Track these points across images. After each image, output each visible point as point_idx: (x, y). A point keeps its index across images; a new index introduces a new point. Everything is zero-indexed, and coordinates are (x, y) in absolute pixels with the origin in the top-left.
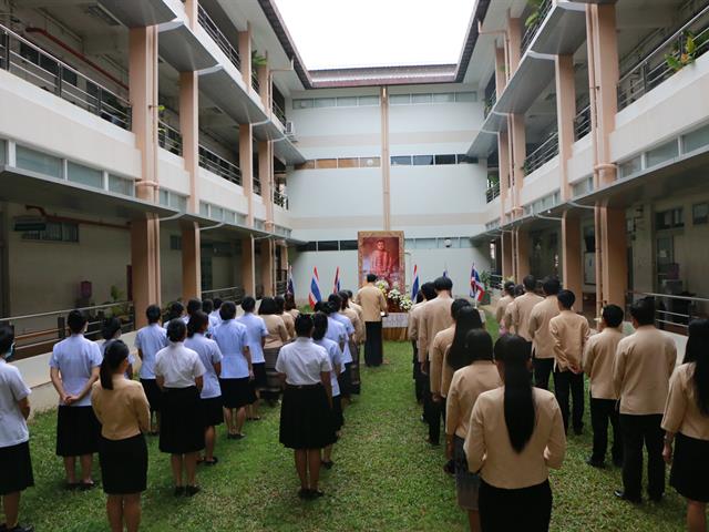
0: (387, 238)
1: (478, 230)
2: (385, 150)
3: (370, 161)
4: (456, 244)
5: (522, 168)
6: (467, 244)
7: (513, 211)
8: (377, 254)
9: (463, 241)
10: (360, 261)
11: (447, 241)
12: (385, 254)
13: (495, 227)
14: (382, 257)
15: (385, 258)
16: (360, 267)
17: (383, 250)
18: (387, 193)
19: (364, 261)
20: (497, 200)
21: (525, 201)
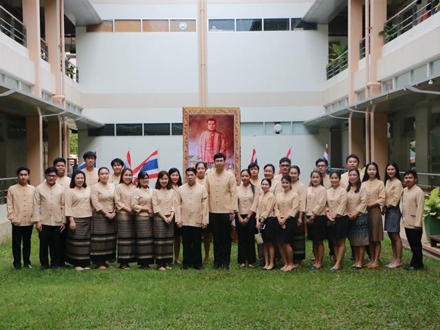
0: (219, 116)
1: (315, 113)
2: (202, 11)
3: (183, 25)
4: (287, 129)
5: (382, 33)
6: (301, 129)
7: (368, 88)
8: (206, 135)
9: (296, 125)
10: (186, 144)
11: (277, 126)
12: (217, 135)
13: (339, 108)
14: (212, 139)
15: (216, 140)
16: (186, 152)
17: (214, 131)
18: (203, 66)
19: (190, 144)
20: (344, 75)
21: (383, 74)
